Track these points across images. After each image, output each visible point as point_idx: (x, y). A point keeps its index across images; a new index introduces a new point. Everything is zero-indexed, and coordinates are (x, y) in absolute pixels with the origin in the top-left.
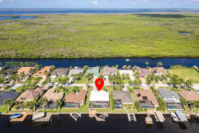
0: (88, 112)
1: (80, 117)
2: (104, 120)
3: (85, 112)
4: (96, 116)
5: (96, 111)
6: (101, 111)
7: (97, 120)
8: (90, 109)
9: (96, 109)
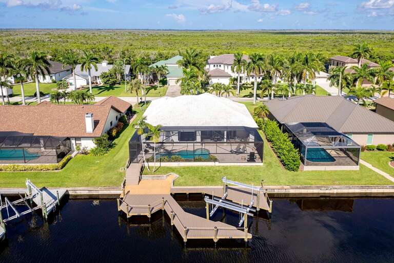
0: (115, 185)
1: (45, 213)
2: (246, 236)
3: (94, 184)
4: (174, 209)
5: (175, 176)
6: (212, 180)
7: (182, 233)
8: (136, 167)
9: (172, 170)
